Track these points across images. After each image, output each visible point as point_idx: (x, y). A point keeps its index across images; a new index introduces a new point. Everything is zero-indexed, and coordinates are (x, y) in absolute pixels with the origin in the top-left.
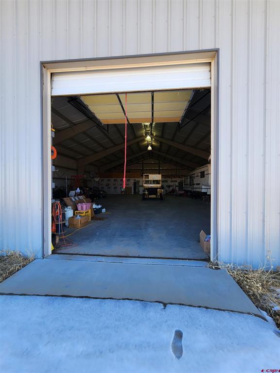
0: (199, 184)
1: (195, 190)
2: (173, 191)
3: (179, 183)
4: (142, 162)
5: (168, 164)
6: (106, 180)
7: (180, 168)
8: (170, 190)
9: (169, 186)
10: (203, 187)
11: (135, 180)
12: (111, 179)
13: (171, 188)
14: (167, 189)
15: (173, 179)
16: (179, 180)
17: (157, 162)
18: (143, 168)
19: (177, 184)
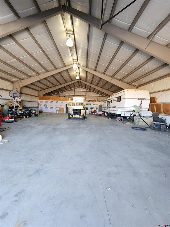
0: (114, 107)
1: (111, 112)
2: (95, 111)
3: (99, 106)
4: (73, 90)
5: (92, 92)
6: (44, 101)
7: (100, 96)
8: (92, 111)
9: (92, 108)
10: (119, 110)
11: (67, 102)
12: (48, 101)
13: (93, 110)
14: (90, 110)
15: (95, 103)
16: (99, 104)
17: (85, 90)
18: (74, 94)
19: (98, 107)
